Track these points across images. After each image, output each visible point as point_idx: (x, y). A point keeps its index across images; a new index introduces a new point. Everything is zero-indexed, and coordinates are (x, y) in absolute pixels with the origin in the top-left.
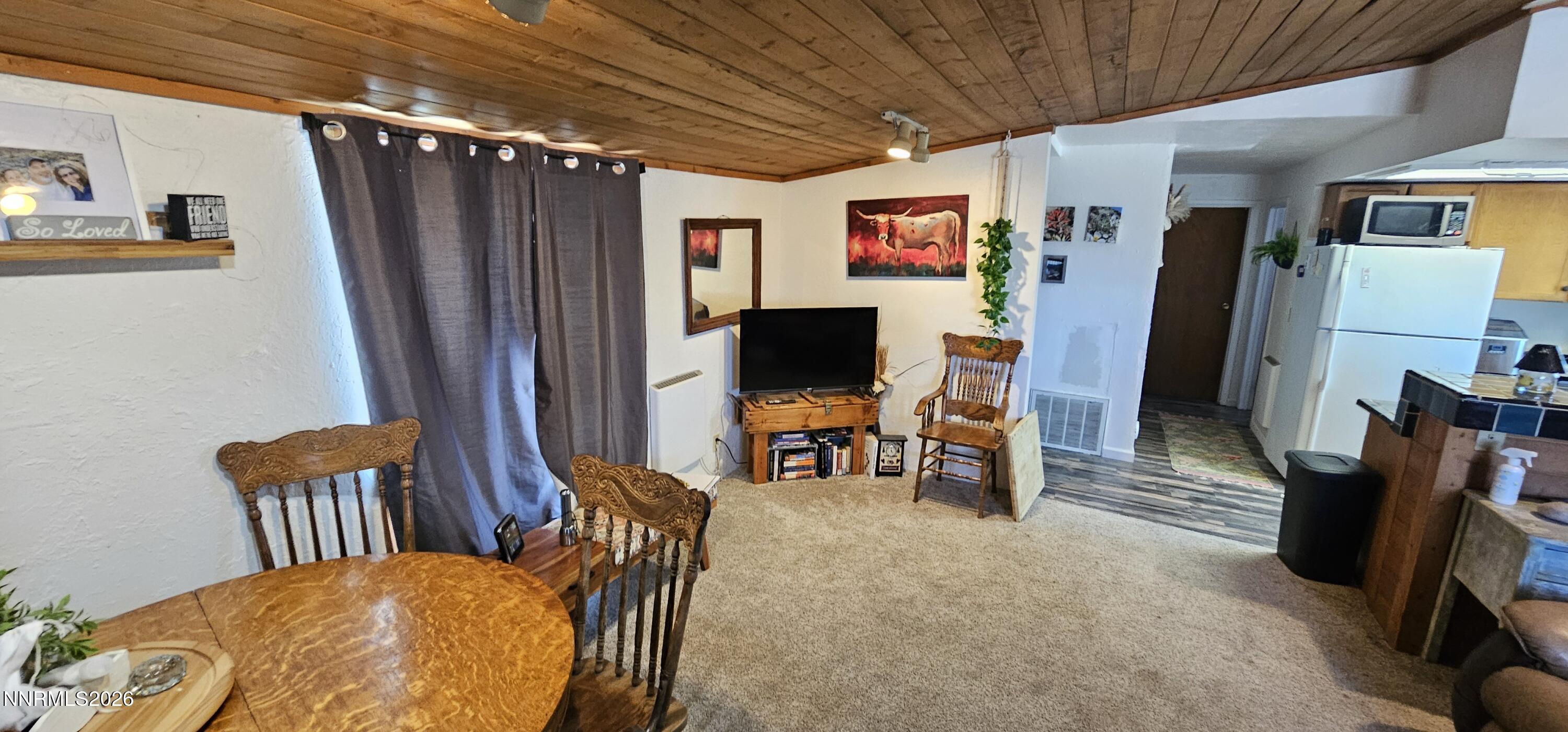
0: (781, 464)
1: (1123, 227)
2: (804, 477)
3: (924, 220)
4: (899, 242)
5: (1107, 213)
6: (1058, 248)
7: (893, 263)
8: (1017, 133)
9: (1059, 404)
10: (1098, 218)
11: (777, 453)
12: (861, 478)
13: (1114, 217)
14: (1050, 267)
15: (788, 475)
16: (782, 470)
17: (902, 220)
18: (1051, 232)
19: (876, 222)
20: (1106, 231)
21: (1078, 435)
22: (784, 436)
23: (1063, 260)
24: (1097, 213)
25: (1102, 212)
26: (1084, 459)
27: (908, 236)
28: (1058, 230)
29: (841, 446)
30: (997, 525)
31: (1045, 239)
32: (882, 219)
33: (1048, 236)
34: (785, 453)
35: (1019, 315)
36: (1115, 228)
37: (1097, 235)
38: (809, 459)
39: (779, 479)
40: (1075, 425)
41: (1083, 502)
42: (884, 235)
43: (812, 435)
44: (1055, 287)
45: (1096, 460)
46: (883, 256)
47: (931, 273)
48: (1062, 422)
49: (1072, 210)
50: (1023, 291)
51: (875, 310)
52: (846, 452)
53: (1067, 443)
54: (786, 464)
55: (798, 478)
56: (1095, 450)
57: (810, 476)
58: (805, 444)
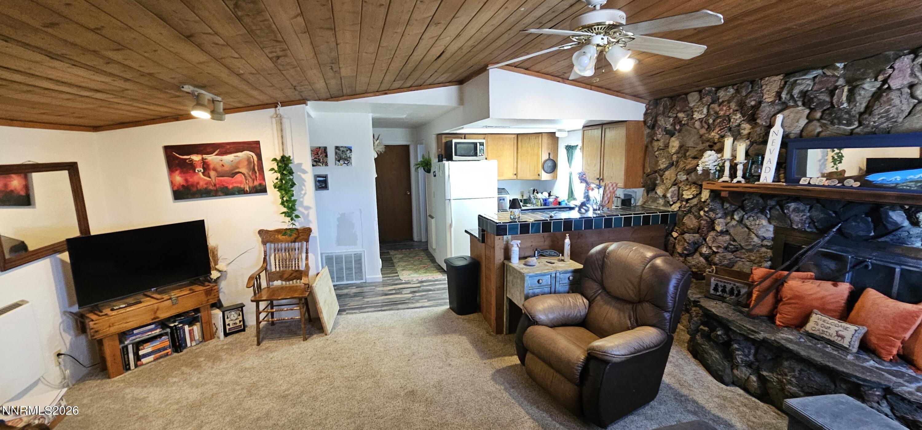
0: (136, 354)
1: (354, 156)
2: (161, 357)
3: (230, 158)
4: (212, 173)
5: (345, 149)
6: (321, 170)
7: (211, 187)
8: (284, 104)
9: (339, 259)
10: (340, 152)
11: (130, 348)
12: (212, 343)
13: (349, 152)
14: (319, 181)
15: (144, 361)
16: (138, 358)
17: (212, 158)
18: (315, 161)
19: (192, 160)
20: (346, 159)
21: (352, 273)
22: (135, 332)
23: (326, 177)
24: (339, 150)
25: (342, 149)
26: (358, 286)
27: (220, 169)
28: (320, 160)
29: (191, 324)
30: (317, 341)
31: (313, 165)
32: (196, 158)
33: (315, 164)
34: (138, 346)
35: (306, 212)
36: (350, 158)
37: (342, 162)
38: (165, 341)
39: (136, 366)
40: (349, 269)
41: (362, 311)
42: (199, 169)
43: (163, 324)
44: (324, 192)
45: (364, 285)
46: (202, 183)
47: (241, 192)
48: (342, 269)
49: (325, 148)
50: (306, 197)
51: (202, 222)
52: (196, 328)
53: (347, 280)
54: (141, 353)
55: (155, 360)
56: (362, 279)
57: (167, 355)
58: (158, 331)
